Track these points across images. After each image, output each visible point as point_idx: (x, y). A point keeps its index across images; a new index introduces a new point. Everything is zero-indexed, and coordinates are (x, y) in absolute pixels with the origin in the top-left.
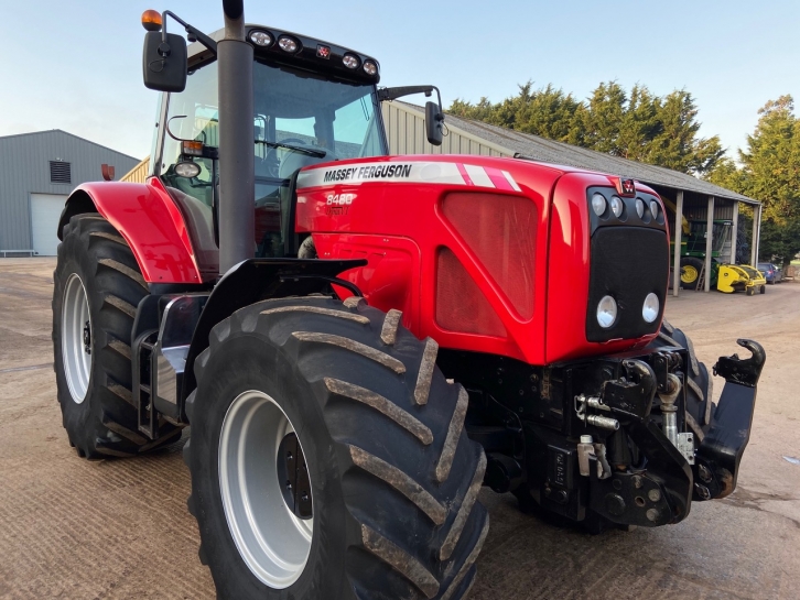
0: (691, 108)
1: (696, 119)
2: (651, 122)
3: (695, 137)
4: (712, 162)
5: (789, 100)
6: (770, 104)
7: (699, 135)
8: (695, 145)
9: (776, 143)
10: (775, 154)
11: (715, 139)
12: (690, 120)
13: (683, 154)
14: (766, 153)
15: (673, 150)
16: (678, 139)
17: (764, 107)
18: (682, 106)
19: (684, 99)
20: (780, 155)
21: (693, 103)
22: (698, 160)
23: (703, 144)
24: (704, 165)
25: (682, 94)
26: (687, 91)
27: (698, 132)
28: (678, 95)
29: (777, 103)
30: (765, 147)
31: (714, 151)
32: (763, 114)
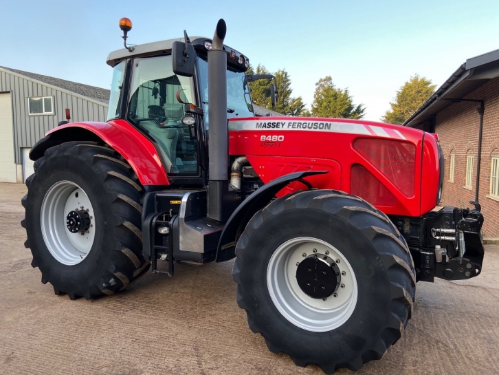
0: (288, 80)
1: (290, 87)
2: (268, 87)
3: (290, 97)
4: (299, 111)
5: (329, 79)
6: (321, 80)
7: (292, 96)
8: (289, 101)
9: (330, 102)
10: (330, 108)
11: (300, 99)
12: (288, 87)
13: (284, 106)
14: (325, 108)
15: (280, 104)
16: (282, 97)
17: (318, 82)
18: (283, 79)
19: (284, 76)
20: (332, 109)
21: (289, 78)
22: (292, 110)
23: (294, 101)
24: (295, 112)
25: (283, 72)
26: (285, 71)
27: (291, 94)
28: (281, 73)
29: (324, 80)
30: (325, 104)
31: (299, 105)
32: (318, 86)
